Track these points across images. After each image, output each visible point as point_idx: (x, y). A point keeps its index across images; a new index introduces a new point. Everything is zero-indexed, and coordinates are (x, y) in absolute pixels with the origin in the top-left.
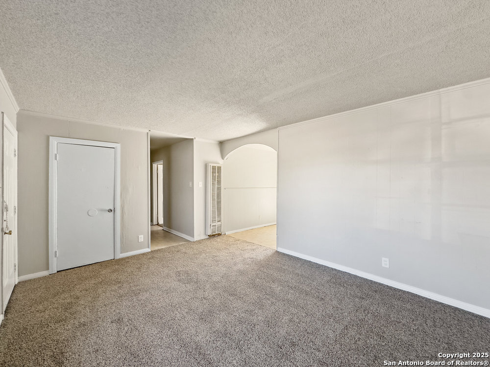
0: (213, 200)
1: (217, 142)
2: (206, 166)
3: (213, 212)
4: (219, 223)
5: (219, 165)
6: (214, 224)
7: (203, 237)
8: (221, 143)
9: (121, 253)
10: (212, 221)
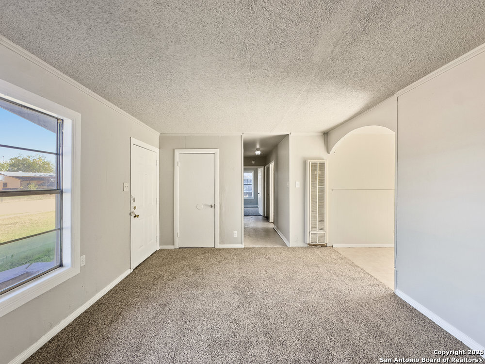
0: (314, 203)
1: (321, 134)
2: (305, 163)
3: (314, 217)
4: (322, 232)
5: (321, 161)
6: (315, 232)
7: (301, 245)
8: (326, 134)
9: (220, 244)
10: (312, 228)
